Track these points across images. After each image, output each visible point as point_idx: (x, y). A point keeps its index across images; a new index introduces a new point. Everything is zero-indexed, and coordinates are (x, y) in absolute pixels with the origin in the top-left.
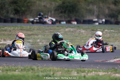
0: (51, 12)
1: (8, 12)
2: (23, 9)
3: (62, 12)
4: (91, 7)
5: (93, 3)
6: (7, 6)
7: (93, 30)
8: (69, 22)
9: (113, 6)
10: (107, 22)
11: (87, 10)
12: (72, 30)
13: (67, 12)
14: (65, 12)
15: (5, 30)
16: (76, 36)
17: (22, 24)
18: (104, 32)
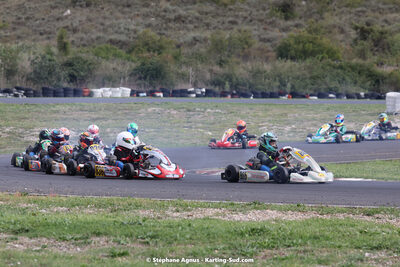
0: (124, 78)
1: (59, 80)
2: (82, 74)
3: (140, 78)
4: (184, 69)
5: (187, 64)
6: (57, 70)
7: (189, 111)
8: (151, 94)
9: (217, 68)
10: (208, 93)
11: (178, 74)
12: (157, 109)
13: (148, 77)
14: (145, 78)
15: (58, 112)
16: (164, 122)
17: (81, 98)
18: (206, 114)
